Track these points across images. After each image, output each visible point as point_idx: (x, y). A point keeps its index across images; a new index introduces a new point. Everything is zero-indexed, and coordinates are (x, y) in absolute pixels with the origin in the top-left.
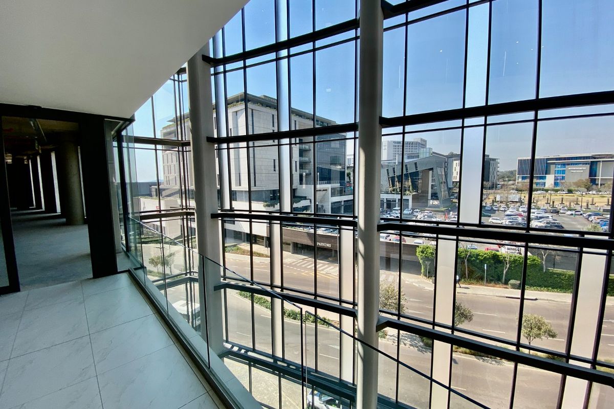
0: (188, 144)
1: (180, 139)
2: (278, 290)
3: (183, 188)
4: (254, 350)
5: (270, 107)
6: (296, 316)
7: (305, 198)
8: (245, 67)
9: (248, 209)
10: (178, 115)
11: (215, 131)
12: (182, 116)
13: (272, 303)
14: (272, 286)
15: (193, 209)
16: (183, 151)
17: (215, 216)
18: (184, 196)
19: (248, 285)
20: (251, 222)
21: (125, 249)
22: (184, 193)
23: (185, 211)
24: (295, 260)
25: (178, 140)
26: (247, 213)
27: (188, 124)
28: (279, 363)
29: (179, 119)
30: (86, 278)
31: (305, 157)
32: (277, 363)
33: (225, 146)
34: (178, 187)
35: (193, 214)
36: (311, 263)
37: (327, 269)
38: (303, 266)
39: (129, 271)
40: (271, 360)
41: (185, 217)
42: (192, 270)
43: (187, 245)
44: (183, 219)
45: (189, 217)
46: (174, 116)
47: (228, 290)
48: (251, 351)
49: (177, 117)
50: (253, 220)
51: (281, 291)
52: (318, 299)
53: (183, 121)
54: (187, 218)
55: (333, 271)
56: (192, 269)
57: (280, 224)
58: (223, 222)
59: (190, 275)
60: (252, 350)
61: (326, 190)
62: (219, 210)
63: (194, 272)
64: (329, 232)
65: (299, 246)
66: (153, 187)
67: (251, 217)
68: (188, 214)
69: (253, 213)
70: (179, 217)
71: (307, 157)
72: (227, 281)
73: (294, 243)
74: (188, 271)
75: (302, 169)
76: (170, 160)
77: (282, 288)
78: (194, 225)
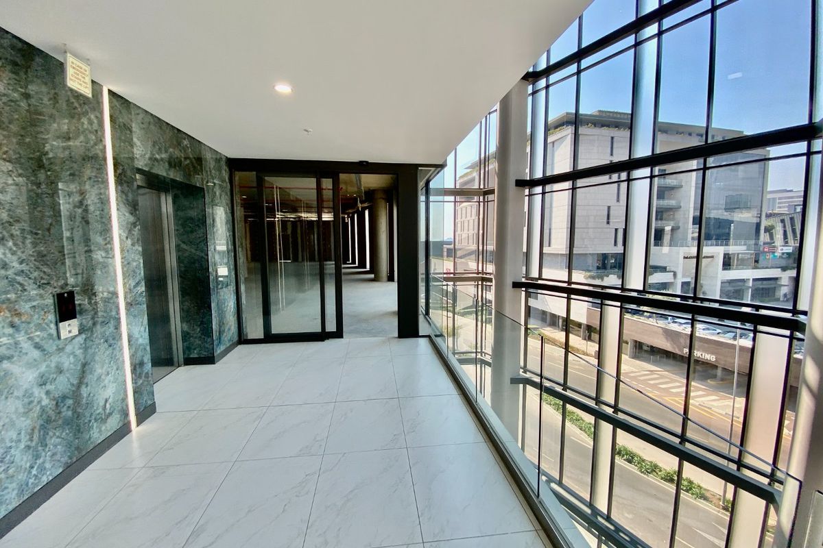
0: (492, 192)
1: (482, 187)
2: (610, 411)
3: (481, 248)
4: (560, 483)
5: (608, 126)
6: (633, 458)
7: (663, 269)
8: (579, 72)
9: (567, 280)
10: (483, 156)
11: (528, 171)
12: (487, 156)
13: (596, 426)
14: (598, 400)
15: (490, 274)
16: (484, 202)
17: (517, 285)
18: (481, 257)
19: (559, 389)
20: (569, 299)
21: (424, 312)
22: (481, 255)
23: (480, 275)
24: (634, 370)
25: (480, 189)
26: (565, 285)
27: (493, 166)
28: (600, 519)
29: (483, 162)
30: (392, 336)
31: (669, 199)
32: (597, 518)
33: (539, 189)
34: (474, 247)
35: (490, 280)
36: (678, 384)
37: (703, 399)
38: (652, 382)
39: (429, 337)
40: (588, 511)
41: (480, 283)
42: (483, 350)
43: (480, 318)
44: (478, 285)
45: (484, 283)
46: (478, 159)
47: (529, 387)
48: (556, 483)
49: (480, 159)
50: (573, 296)
51: (613, 412)
52: (688, 445)
53: (487, 164)
54: (482, 285)
55: (715, 404)
56: (484, 348)
57: (621, 307)
58: (528, 295)
59: (481, 356)
60: (558, 483)
61: (712, 257)
62: (523, 277)
63: (485, 353)
64: (713, 334)
65: (645, 348)
66: (444, 246)
67: (569, 291)
68: (483, 279)
69: (573, 286)
70: (473, 283)
71: (673, 199)
72: (528, 375)
73: (636, 341)
74: (480, 351)
75: (661, 219)
76: (469, 215)
77: (616, 408)
78: (491, 296)
